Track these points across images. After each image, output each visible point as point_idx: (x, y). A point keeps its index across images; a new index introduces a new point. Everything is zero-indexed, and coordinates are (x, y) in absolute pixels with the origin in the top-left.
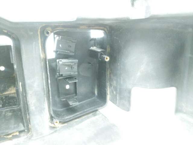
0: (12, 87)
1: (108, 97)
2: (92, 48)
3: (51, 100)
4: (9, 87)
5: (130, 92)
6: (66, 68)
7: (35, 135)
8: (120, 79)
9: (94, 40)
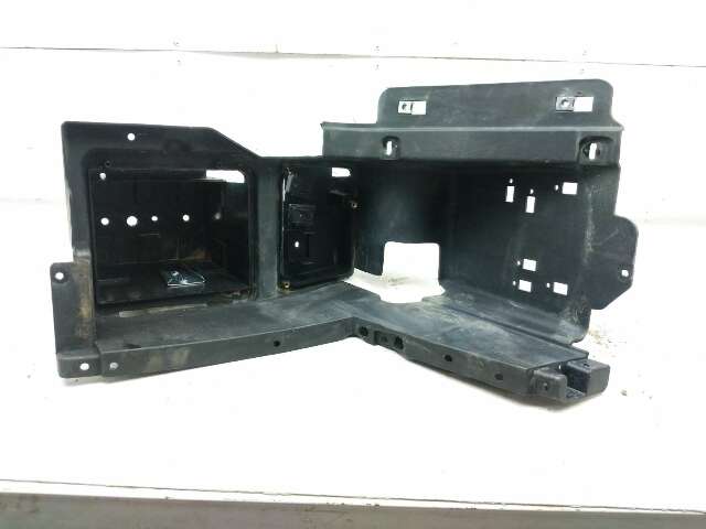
2: (331, 191)
6: (301, 215)
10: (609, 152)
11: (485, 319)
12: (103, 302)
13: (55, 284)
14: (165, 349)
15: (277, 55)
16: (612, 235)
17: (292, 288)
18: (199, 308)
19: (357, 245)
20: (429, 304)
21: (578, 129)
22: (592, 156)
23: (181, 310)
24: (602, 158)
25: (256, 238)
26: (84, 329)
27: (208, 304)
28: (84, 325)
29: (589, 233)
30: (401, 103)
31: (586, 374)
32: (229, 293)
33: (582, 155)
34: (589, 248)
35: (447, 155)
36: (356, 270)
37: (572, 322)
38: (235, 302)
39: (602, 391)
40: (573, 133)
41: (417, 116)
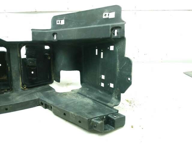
6: (31, 62)
10: (121, 33)
11: (89, 98)
15: (36, 12)
16: (124, 64)
17: (27, 88)
20: (73, 92)
21: (110, 25)
22: (116, 35)
24: (119, 35)
29: (118, 64)
30: (57, 21)
31: (114, 120)
32: (3, 90)
33: (112, 34)
34: (118, 70)
35: (71, 38)
36: (54, 81)
37: (116, 98)
38: (5, 93)
39: (123, 126)
40: (109, 26)
41: (62, 25)
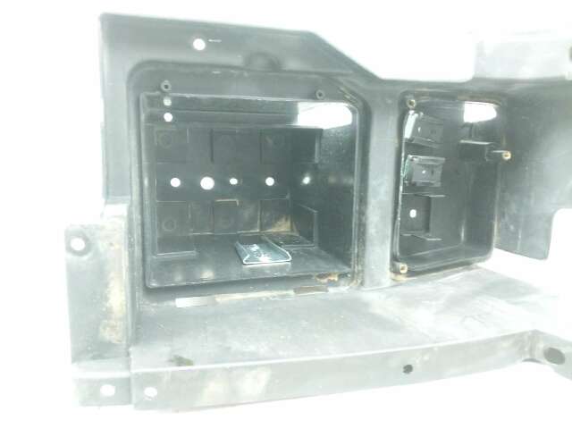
0: (284, 220)
1: (496, 239)
2: (462, 141)
3: (399, 224)
4: (278, 219)
5: (549, 220)
6: (424, 172)
7: (367, 281)
8: (529, 197)
9: (471, 126)
12: (154, 284)
13: (70, 256)
14: (231, 370)
17: (411, 273)
18: (283, 296)
19: (502, 215)
23: (260, 299)
25: (363, 201)
26: (113, 328)
27: (295, 291)
28: (113, 322)
38: (332, 290)
